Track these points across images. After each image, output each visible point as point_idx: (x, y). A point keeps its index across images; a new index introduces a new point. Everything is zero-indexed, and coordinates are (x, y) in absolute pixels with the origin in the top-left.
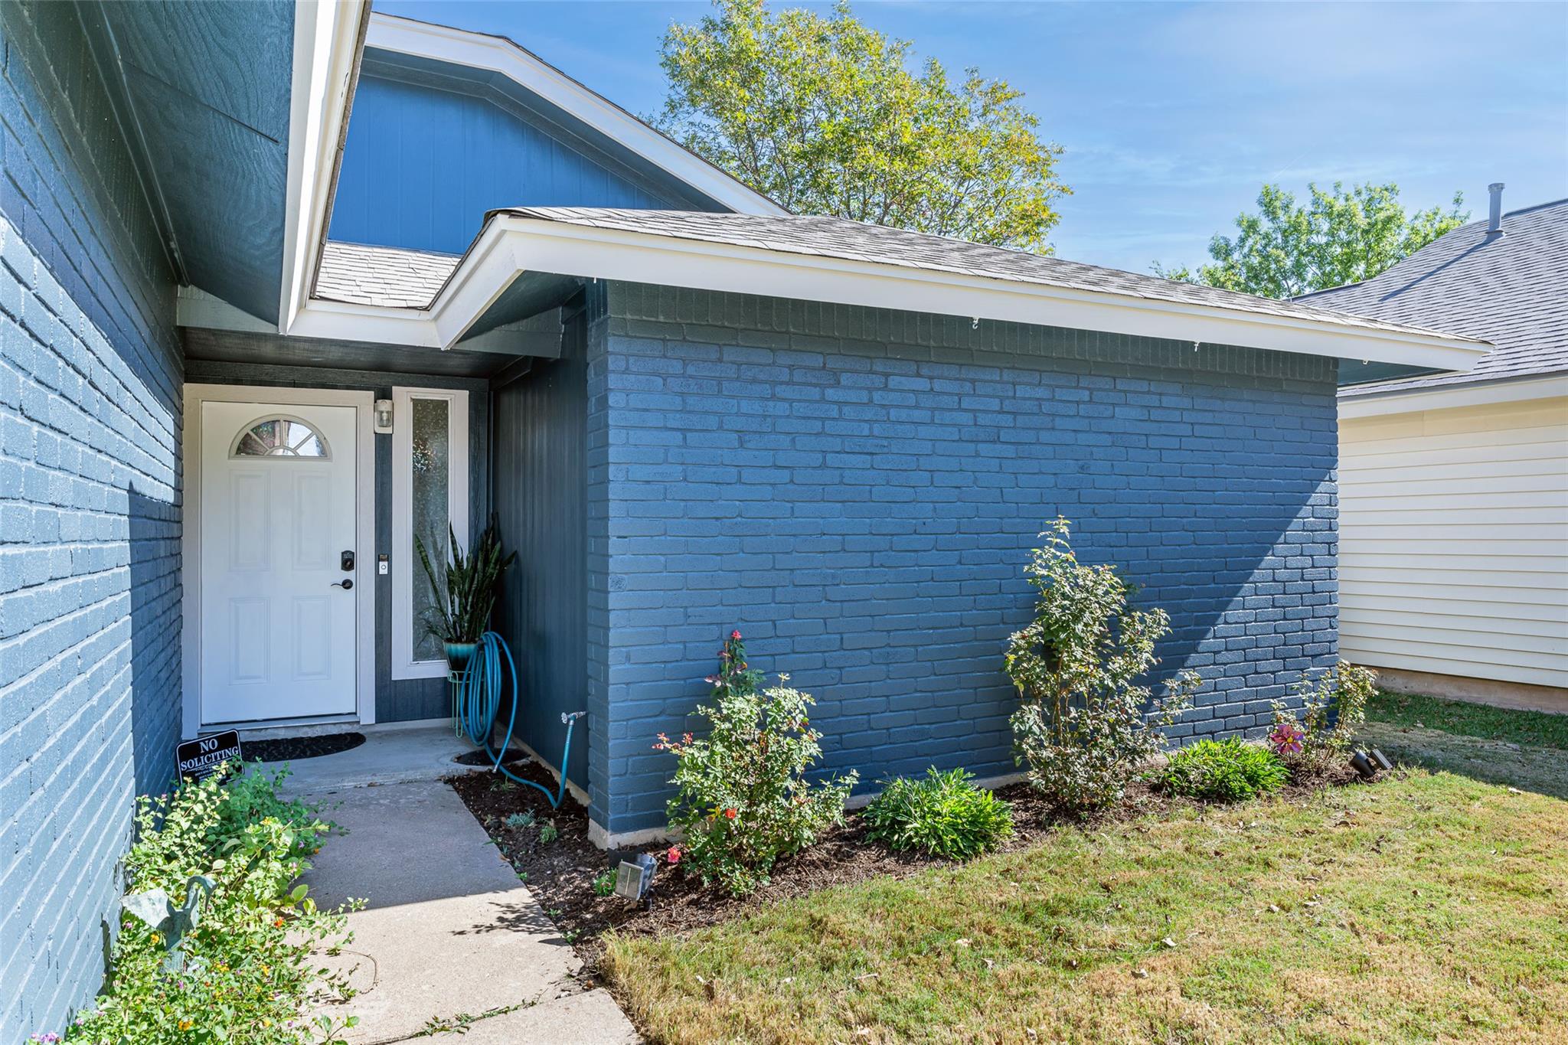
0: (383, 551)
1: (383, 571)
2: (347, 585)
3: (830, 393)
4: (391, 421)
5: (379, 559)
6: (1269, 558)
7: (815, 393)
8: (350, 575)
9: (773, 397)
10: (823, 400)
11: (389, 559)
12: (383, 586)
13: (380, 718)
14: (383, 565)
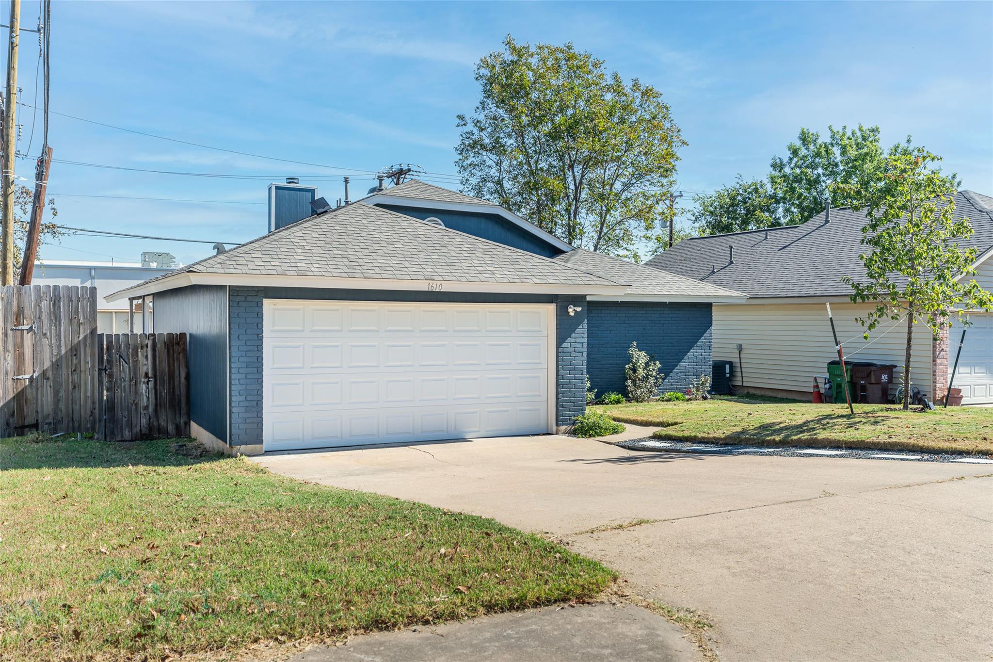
6: (692, 350)
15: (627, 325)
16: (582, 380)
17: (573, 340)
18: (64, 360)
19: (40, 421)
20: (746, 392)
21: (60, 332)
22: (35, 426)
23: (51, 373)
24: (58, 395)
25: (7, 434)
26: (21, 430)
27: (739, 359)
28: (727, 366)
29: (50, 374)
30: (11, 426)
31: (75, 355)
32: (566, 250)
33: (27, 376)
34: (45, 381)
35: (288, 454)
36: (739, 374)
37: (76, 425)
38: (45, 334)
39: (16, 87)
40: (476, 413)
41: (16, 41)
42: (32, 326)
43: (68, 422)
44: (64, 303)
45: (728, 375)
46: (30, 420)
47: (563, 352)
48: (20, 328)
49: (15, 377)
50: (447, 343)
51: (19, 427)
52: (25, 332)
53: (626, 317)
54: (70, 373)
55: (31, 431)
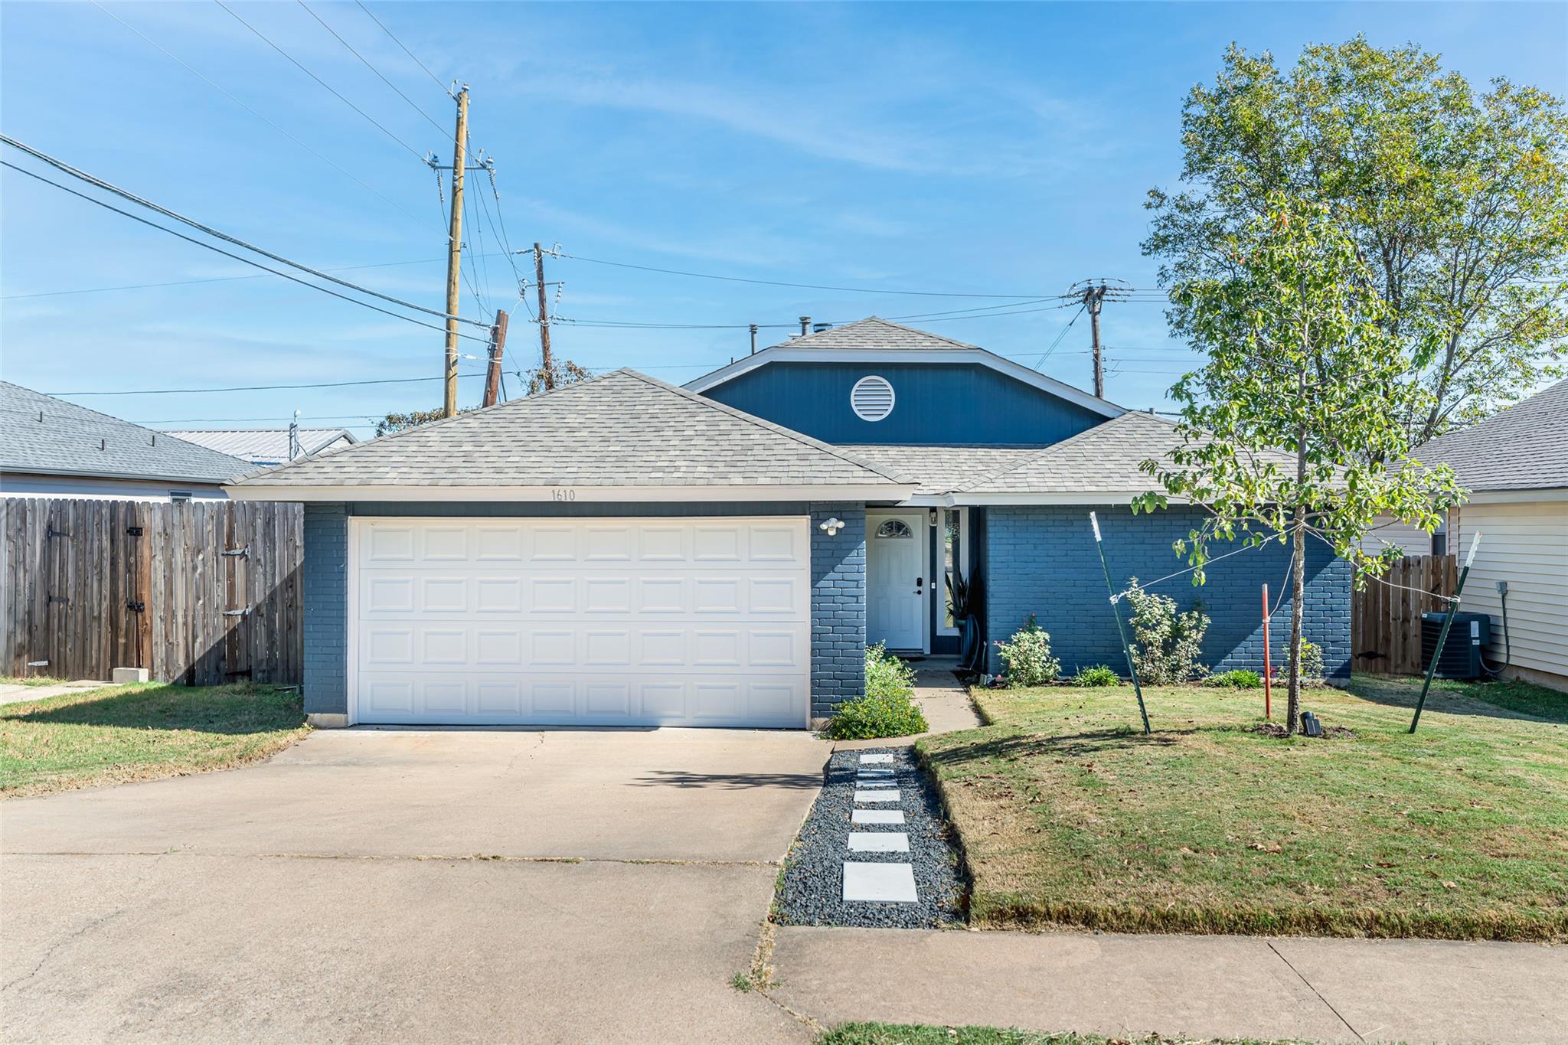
0: (933, 578)
1: (933, 587)
2: (919, 592)
3: (1069, 529)
4: (935, 521)
5: (931, 582)
7: (1063, 529)
8: (920, 588)
9: (1047, 531)
10: (1066, 531)
11: (936, 582)
12: (933, 593)
13: (932, 652)
14: (933, 584)
15: (1149, 547)
16: (857, 642)
17: (839, 576)
18: (278, 593)
19: (253, 667)
20: (1514, 677)
21: (275, 557)
22: (248, 673)
23: (265, 608)
24: (272, 636)
25: (217, 680)
26: (232, 676)
27: (1502, 610)
28: (1475, 626)
29: (264, 610)
30: (221, 672)
31: (291, 586)
32: (1109, 415)
33: (239, 612)
34: (259, 618)
35: (378, 729)
36: (1503, 641)
37: (292, 675)
38: (259, 560)
39: (459, 243)
40: (678, 687)
41: (461, 184)
42: (244, 552)
43: (283, 670)
44: (279, 521)
45: (1476, 643)
46: (242, 666)
47: (819, 596)
48: (231, 552)
49: (226, 613)
50: (627, 579)
51: (231, 674)
52: (237, 559)
53: (1145, 532)
54: (285, 608)
55: (242, 679)
